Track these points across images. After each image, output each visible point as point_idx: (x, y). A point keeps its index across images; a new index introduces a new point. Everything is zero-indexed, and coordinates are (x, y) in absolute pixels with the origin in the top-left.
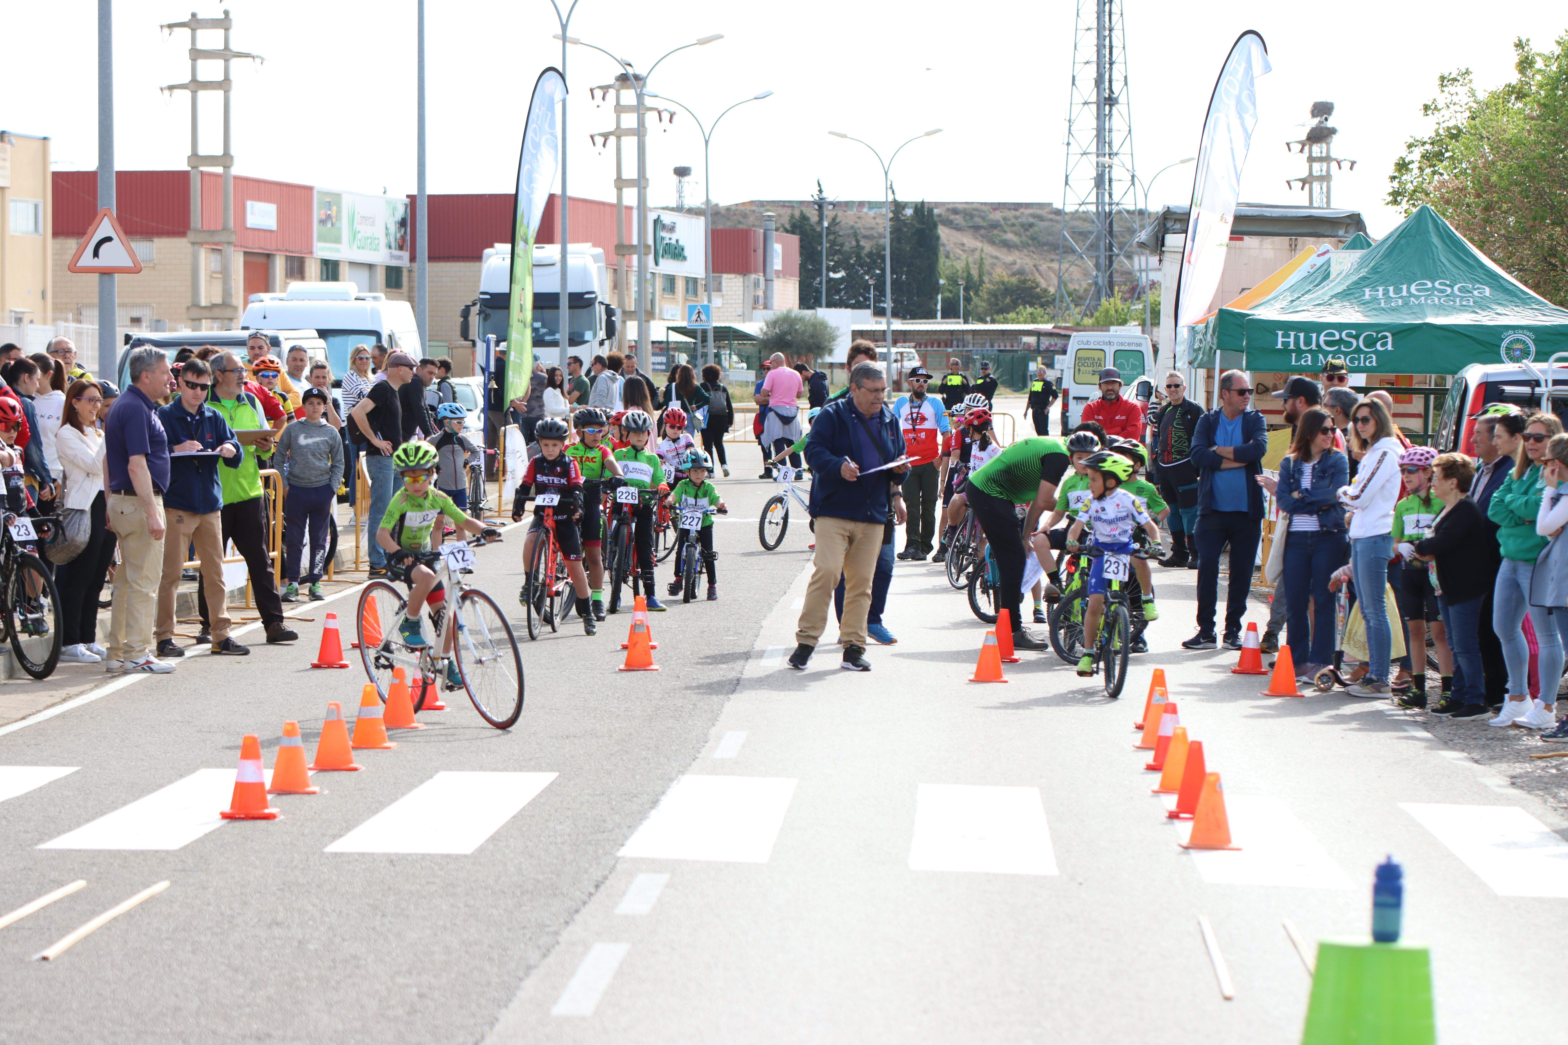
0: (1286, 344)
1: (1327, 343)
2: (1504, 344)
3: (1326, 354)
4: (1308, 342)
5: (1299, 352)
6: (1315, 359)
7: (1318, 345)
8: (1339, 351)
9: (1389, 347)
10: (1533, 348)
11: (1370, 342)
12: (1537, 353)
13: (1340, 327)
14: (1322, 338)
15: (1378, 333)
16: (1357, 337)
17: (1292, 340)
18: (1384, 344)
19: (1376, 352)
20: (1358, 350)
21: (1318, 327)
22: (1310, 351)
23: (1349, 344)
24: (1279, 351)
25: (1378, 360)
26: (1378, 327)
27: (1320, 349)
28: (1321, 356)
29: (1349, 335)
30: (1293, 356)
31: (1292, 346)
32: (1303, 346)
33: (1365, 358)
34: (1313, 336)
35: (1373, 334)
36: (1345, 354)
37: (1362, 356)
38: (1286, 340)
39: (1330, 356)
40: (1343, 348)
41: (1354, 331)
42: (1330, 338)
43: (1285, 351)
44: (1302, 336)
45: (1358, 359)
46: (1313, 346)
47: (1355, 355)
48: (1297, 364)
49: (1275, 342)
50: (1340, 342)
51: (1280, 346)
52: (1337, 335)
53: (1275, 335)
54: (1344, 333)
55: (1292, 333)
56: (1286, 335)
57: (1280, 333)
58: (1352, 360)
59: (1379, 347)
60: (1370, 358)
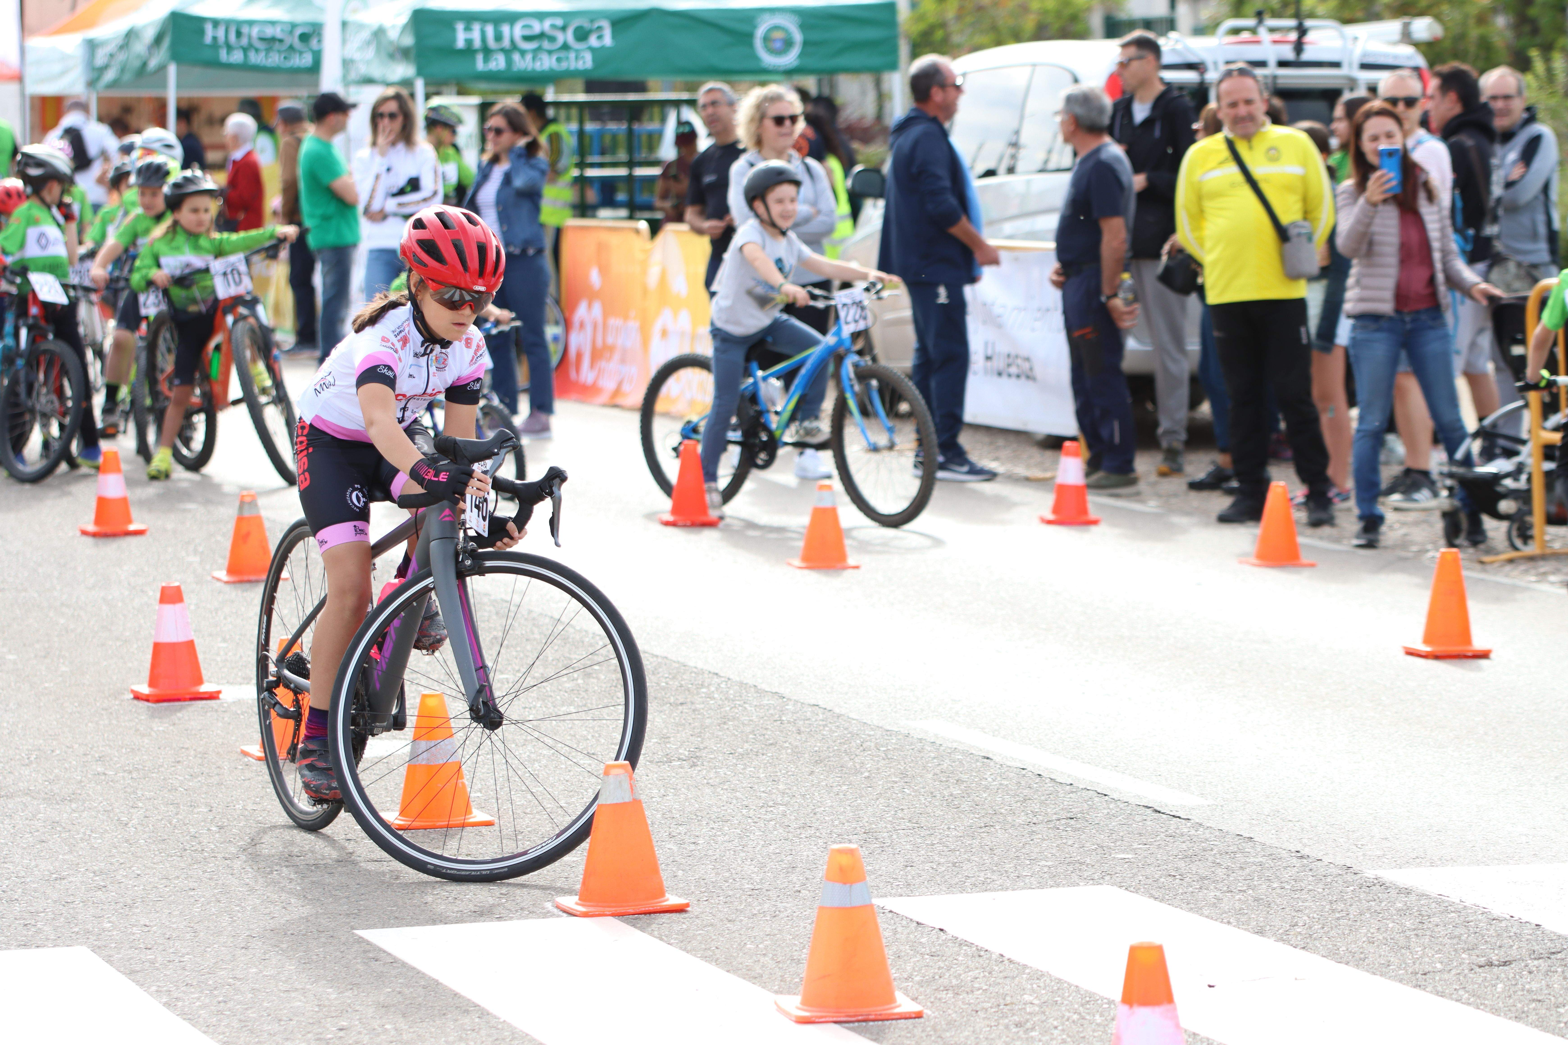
0: (469, 42)
1: (527, 38)
2: (760, 32)
3: (523, 53)
4: (498, 37)
5: (487, 52)
6: (509, 61)
7: (512, 42)
8: (539, 49)
9: (608, 40)
10: (798, 37)
11: (582, 35)
12: (806, 44)
13: (541, 16)
14: (518, 31)
15: (592, 21)
16: (564, 28)
17: (476, 35)
18: (600, 37)
19: (592, 49)
20: (565, 47)
21: (511, 17)
22: (503, 50)
23: (552, 39)
24: (461, 52)
25: (594, 60)
26: (593, 15)
27: (514, 46)
28: (516, 57)
29: (553, 26)
30: (480, 58)
31: (477, 44)
32: (491, 43)
33: (577, 58)
34: (506, 29)
35: (586, 25)
36: (550, 52)
37: (572, 55)
38: (469, 36)
39: (529, 57)
40: (546, 45)
41: (559, 22)
42: (528, 32)
43: (469, 51)
44: (490, 30)
45: (567, 58)
46: (506, 43)
47: (562, 54)
48: (486, 69)
49: (454, 40)
50: (542, 36)
51: (460, 44)
52: (537, 27)
53: (453, 30)
54: (547, 24)
55: (477, 27)
56: (468, 29)
57: (460, 27)
58: (559, 60)
59: (593, 41)
60: (583, 57)
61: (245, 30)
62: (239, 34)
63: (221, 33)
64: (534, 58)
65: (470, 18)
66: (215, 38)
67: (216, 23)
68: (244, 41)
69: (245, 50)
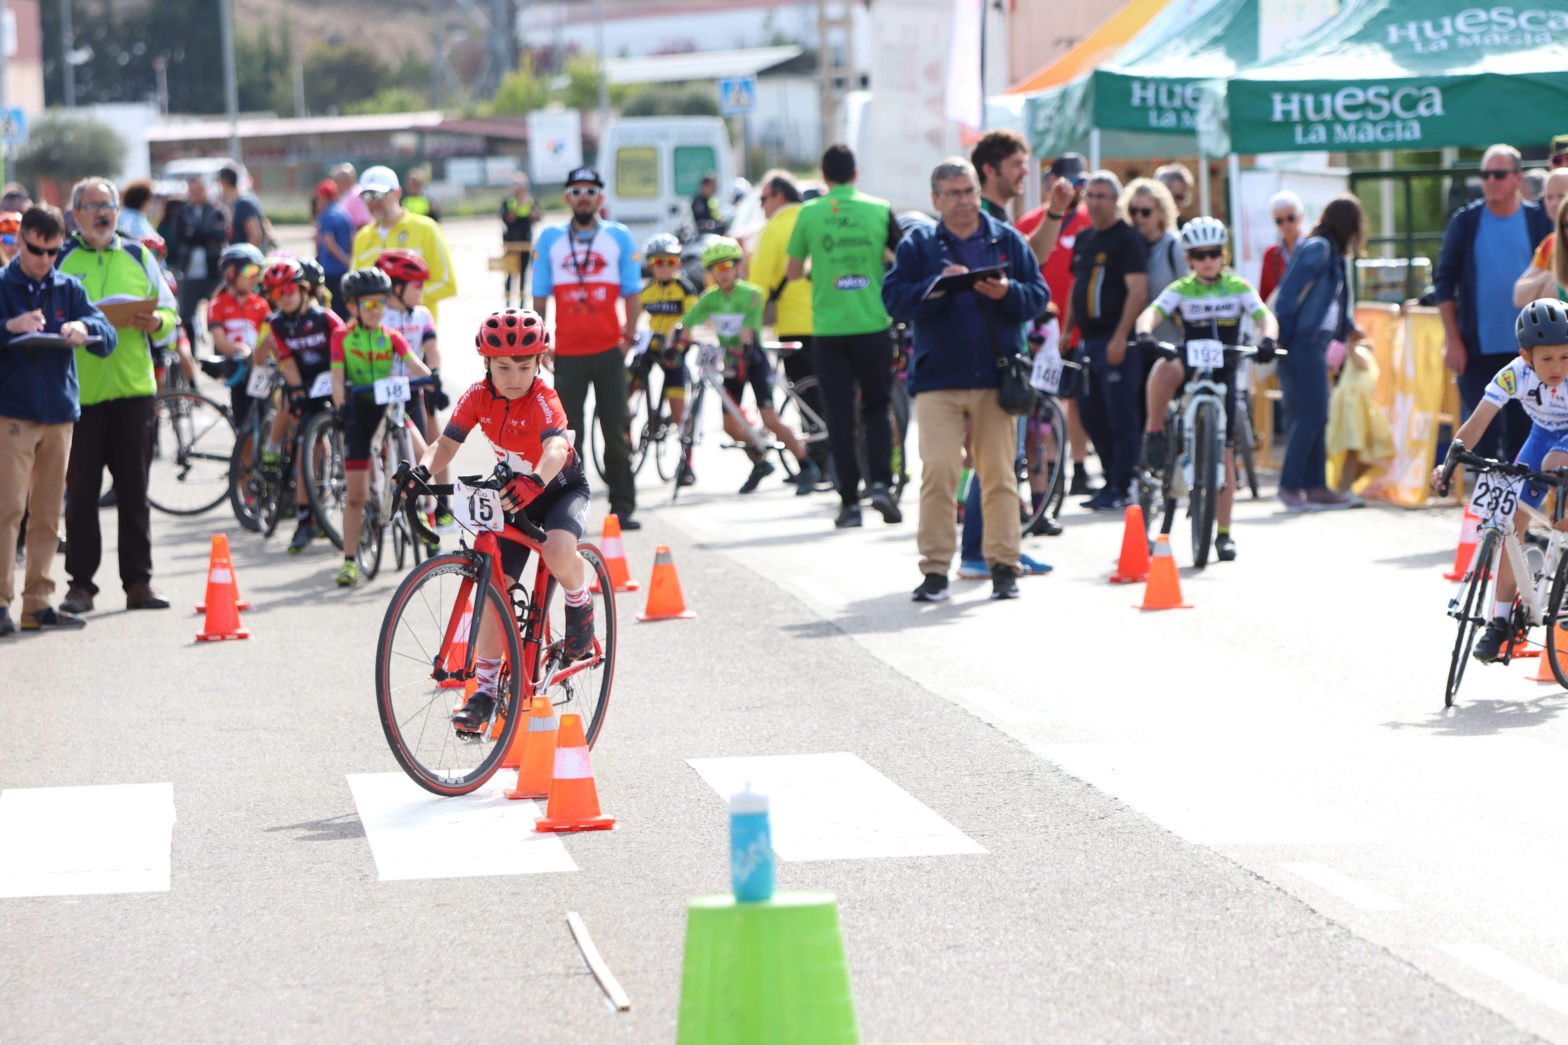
0: (1287, 113)
1: (1349, 109)
3: (1345, 124)
4: (1319, 108)
6: (1330, 133)
7: (1334, 112)
8: (1364, 119)
9: (1438, 109)
11: (1409, 104)
13: (1364, 84)
14: (1340, 101)
15: (1420, 88)
16: (1389, 97)
17: (1294, 107)
18: (1429, 106)
19: (1420, 119)
20: (1392, 117)
21: (1333, 87)
22: (1324, 122)
23: (1377, 109)
24: (1278, 124)
25: (1422, 130)
26: (1421, 83)
27: (1336, 118)
28: (1338, 129)
29: (1378, 95)
30: (1299, 130)
31: (1296, 116)
32: (1311, 115)
33: (1404, 128)
34: (1327, 99)
35: (1414, 92)
36: (1375, 123)
37: (1399, 125)
38: (1286, 107)
39: (1352, 128)
40: (1371, 115)
41: (1385, 90)
42: (1350, 102)
43: (1287, 123)
44: (1309, 100)
45: (1394, 129)
46: (1327, 114)
47: (1388, 125)
48: (1305, 143)
49: (1271, 111)
50: (1366, 105)
51: (1278, 116)
52: (1360, 97)
53: (1271, 102)
54: (1371, 93)
55: (1295, 98)
56: (1286, 100)
57: (1277, 98)
58: (1384, 131)
59: (1422, 110)
60: (1411, 128)
61: (1178, 89)
62: (1171, 95)
63: (1150, 94)
64: (1357, 130)
65: (1287, 88)
66: (1143, 99)
67: (1144, 82)
68: (1177, 103)
69: (1178, 112)
